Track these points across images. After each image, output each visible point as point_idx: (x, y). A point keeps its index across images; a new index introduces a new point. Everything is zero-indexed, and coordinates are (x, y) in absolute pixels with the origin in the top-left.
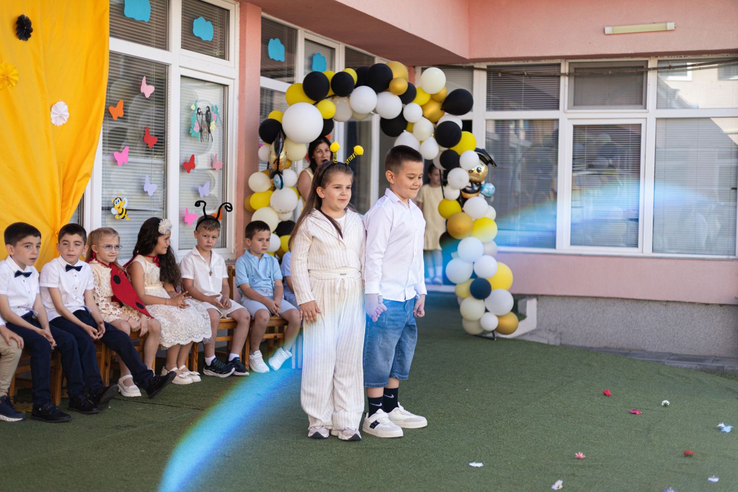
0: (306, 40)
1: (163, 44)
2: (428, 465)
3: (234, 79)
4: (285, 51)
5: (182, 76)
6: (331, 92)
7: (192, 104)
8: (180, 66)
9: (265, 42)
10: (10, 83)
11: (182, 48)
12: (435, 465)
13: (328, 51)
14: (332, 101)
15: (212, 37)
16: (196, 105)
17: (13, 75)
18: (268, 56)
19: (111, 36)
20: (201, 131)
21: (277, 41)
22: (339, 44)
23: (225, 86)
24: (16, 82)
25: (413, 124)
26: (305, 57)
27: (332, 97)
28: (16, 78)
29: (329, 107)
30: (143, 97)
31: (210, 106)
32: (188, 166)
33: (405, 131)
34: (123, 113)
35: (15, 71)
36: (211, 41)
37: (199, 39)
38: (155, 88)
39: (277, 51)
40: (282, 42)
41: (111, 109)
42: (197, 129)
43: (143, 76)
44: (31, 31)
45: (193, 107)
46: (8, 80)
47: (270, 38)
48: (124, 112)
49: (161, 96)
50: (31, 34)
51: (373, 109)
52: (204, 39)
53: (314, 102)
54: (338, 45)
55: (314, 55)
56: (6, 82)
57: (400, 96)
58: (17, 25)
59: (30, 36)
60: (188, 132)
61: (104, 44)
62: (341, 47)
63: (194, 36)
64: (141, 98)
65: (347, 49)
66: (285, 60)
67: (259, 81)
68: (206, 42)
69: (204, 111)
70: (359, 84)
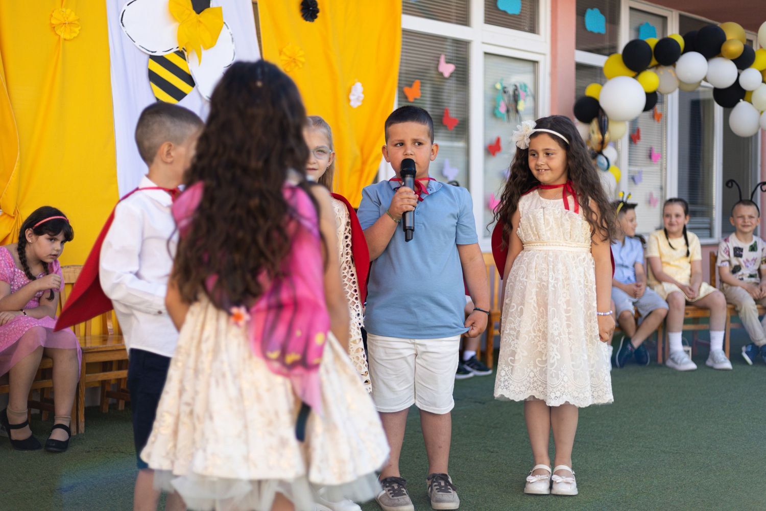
0: (631, 9)
1: (464, 20)
2: (718, 474)
3: (544, 54)
4: (606, 21)
5: (486, 53)
6: (654, 62)
7: (496, 83)
8: (483, 43)
9: (581, 13)
10: (297, 65)
11: (485, 23)
12: (727, 474)
13: (660, 20)
14: (655, 72)
15: (520, 11)
16: (501, 84)
17: (301, 56)
18: (584, 28)
19: (404, 13)
20: (508, 111)
21: (596, 11)
22: (672, 11)
23: (535, 63)
24: (303, 63)
25: (751, 92)
26: (630, 28)
27: (656, 66)
28: (302, 59)
29: (651, 79)
30: (441, 77)
31: (518, 85)
32: (493, 149)
33: (741, 100)
34: (420, 94)
35: (302, 53)
36: (519, 15)
37: (505, 12)
38: (456, 67)
39: (595, 21)
40: (602, 12)
41: (407, 90)
42: (502, 109)
43: (440, 54)
44: (318, 11)
45: (499, 86)
46: (295, 62)
47: (587, 8)
48: (422, 93)
49: (462, 75)
50: (318, 14)
51: (703, 77)
52: (510, 12)
53: (634, 74)
54: (670, 13)
55: (641, 24)
56: (293, 65)
57: (734, 61)
58: (302, 6)
59: (316, 17)
60: (493, 113)
61: (397, 21)
62: (674, 16)
63: (498, 9)
64: (440, 78)
65: (681, 17)
66: (606, 32)
67: (573, 55)
68: (514, 16)
69: (511, 90)
70: (687, 50)
